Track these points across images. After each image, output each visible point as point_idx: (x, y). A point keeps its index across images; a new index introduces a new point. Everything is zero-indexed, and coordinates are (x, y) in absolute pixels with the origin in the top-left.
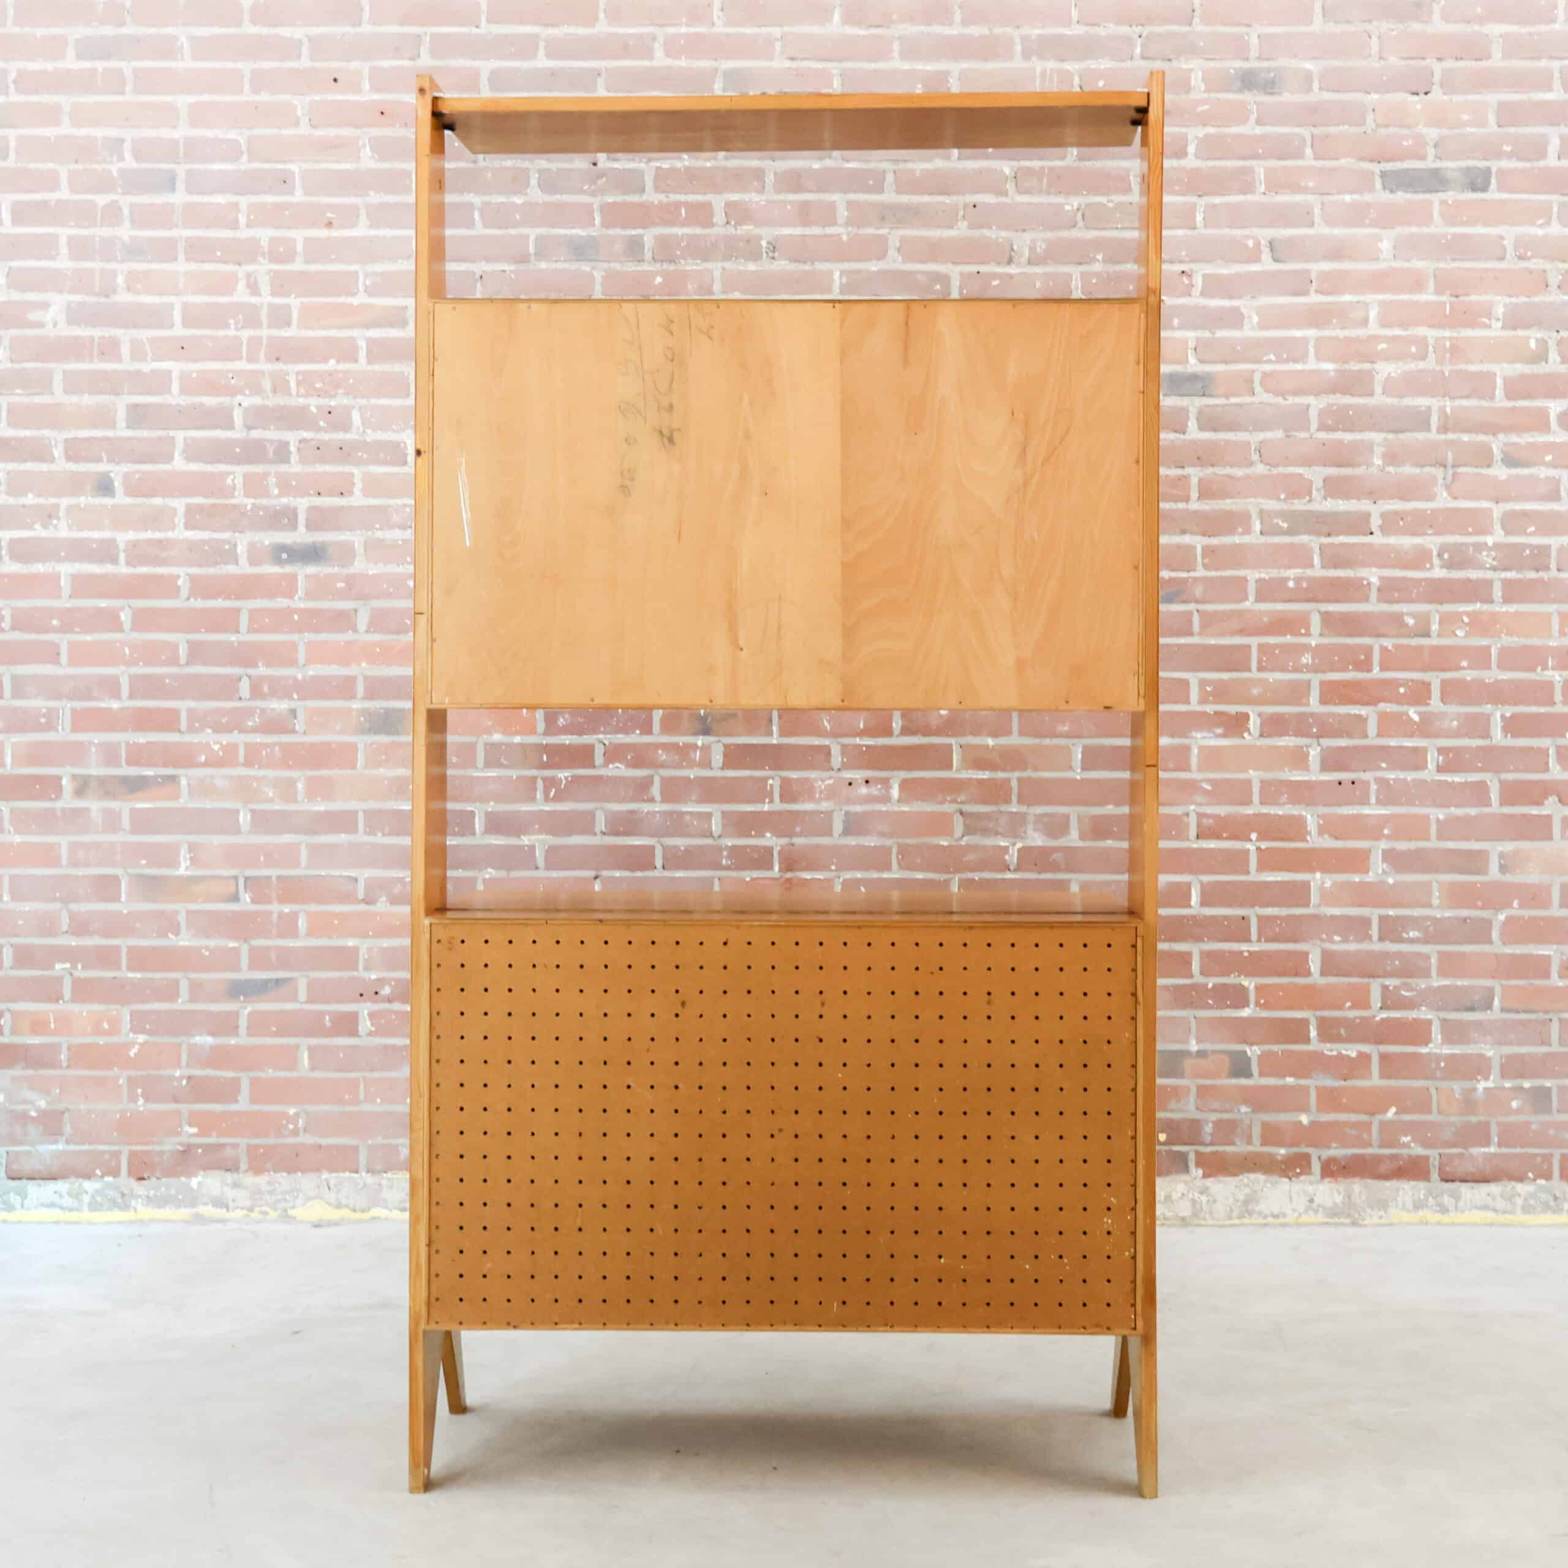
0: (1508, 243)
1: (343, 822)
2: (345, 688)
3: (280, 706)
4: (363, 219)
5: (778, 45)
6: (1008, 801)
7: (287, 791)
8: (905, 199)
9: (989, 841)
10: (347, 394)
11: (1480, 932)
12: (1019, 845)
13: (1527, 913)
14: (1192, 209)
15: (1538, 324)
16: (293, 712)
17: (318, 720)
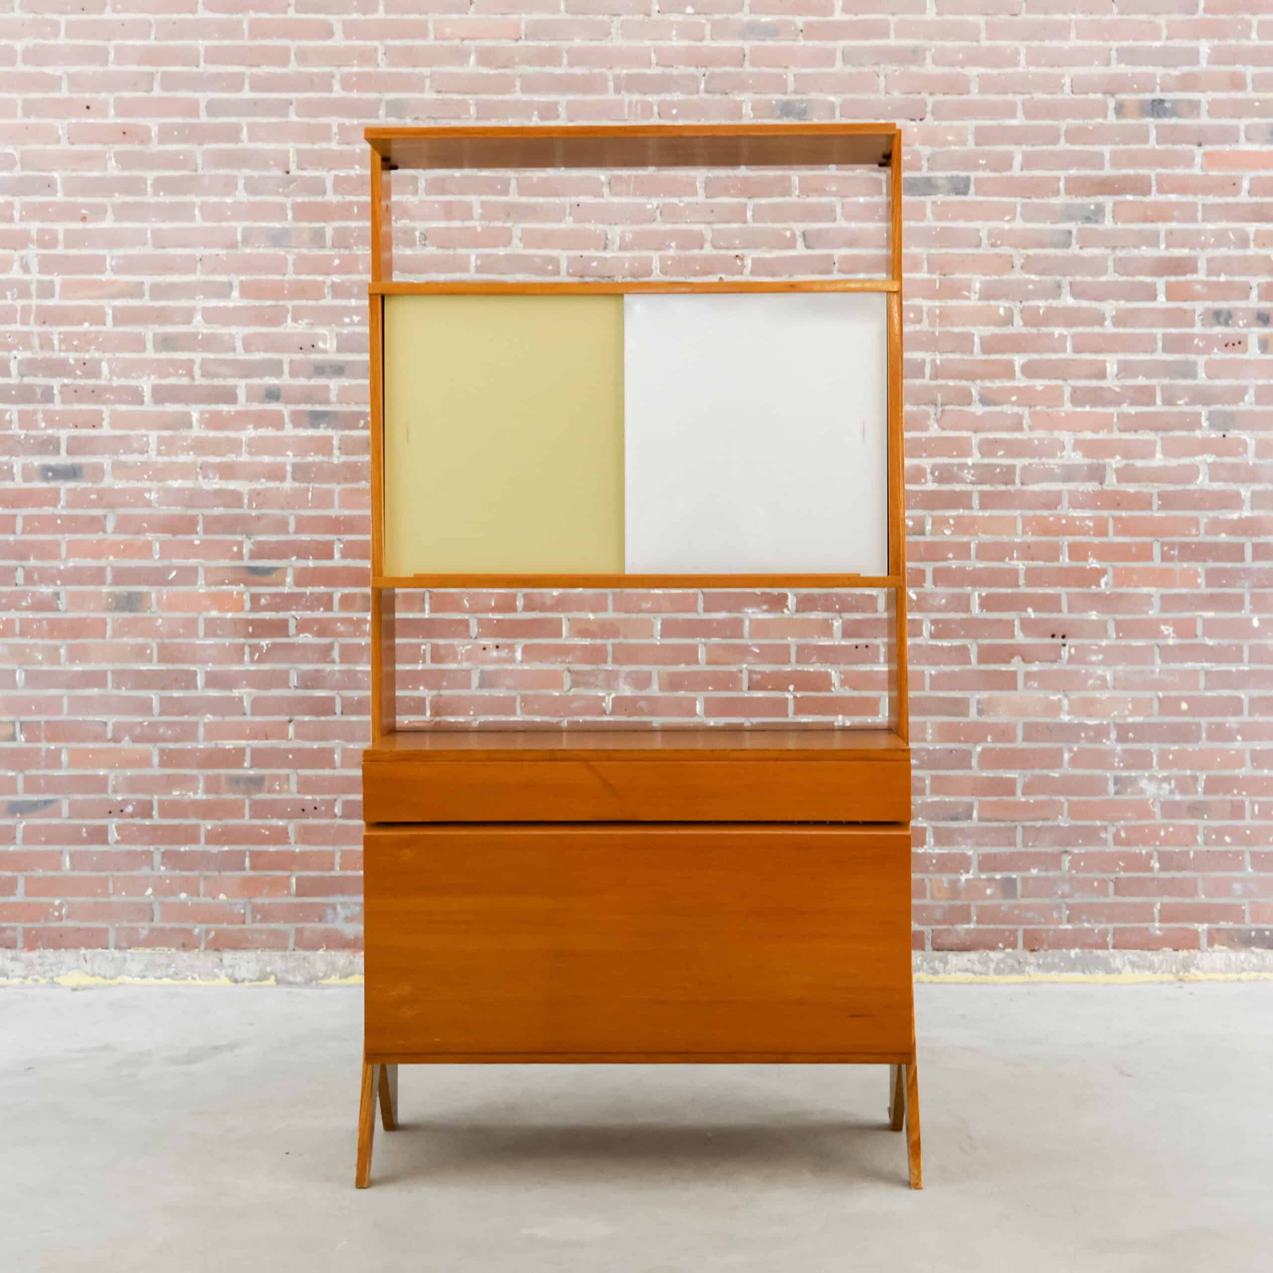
0: (983, 234)
1: (96, 679)
2: (97, 577)
3: (46, 590)
4: (110, 215)
6: (605, 661)
7: (52, 655)
8: (524, 200)
9: (591, 692)
10: (97, 349)
11: (962, 760)
12: (613, 695)
13: (999, 746)
14: (743, 208)
15: (1005, 296)
16: (57, 595)
17: (77, 601)
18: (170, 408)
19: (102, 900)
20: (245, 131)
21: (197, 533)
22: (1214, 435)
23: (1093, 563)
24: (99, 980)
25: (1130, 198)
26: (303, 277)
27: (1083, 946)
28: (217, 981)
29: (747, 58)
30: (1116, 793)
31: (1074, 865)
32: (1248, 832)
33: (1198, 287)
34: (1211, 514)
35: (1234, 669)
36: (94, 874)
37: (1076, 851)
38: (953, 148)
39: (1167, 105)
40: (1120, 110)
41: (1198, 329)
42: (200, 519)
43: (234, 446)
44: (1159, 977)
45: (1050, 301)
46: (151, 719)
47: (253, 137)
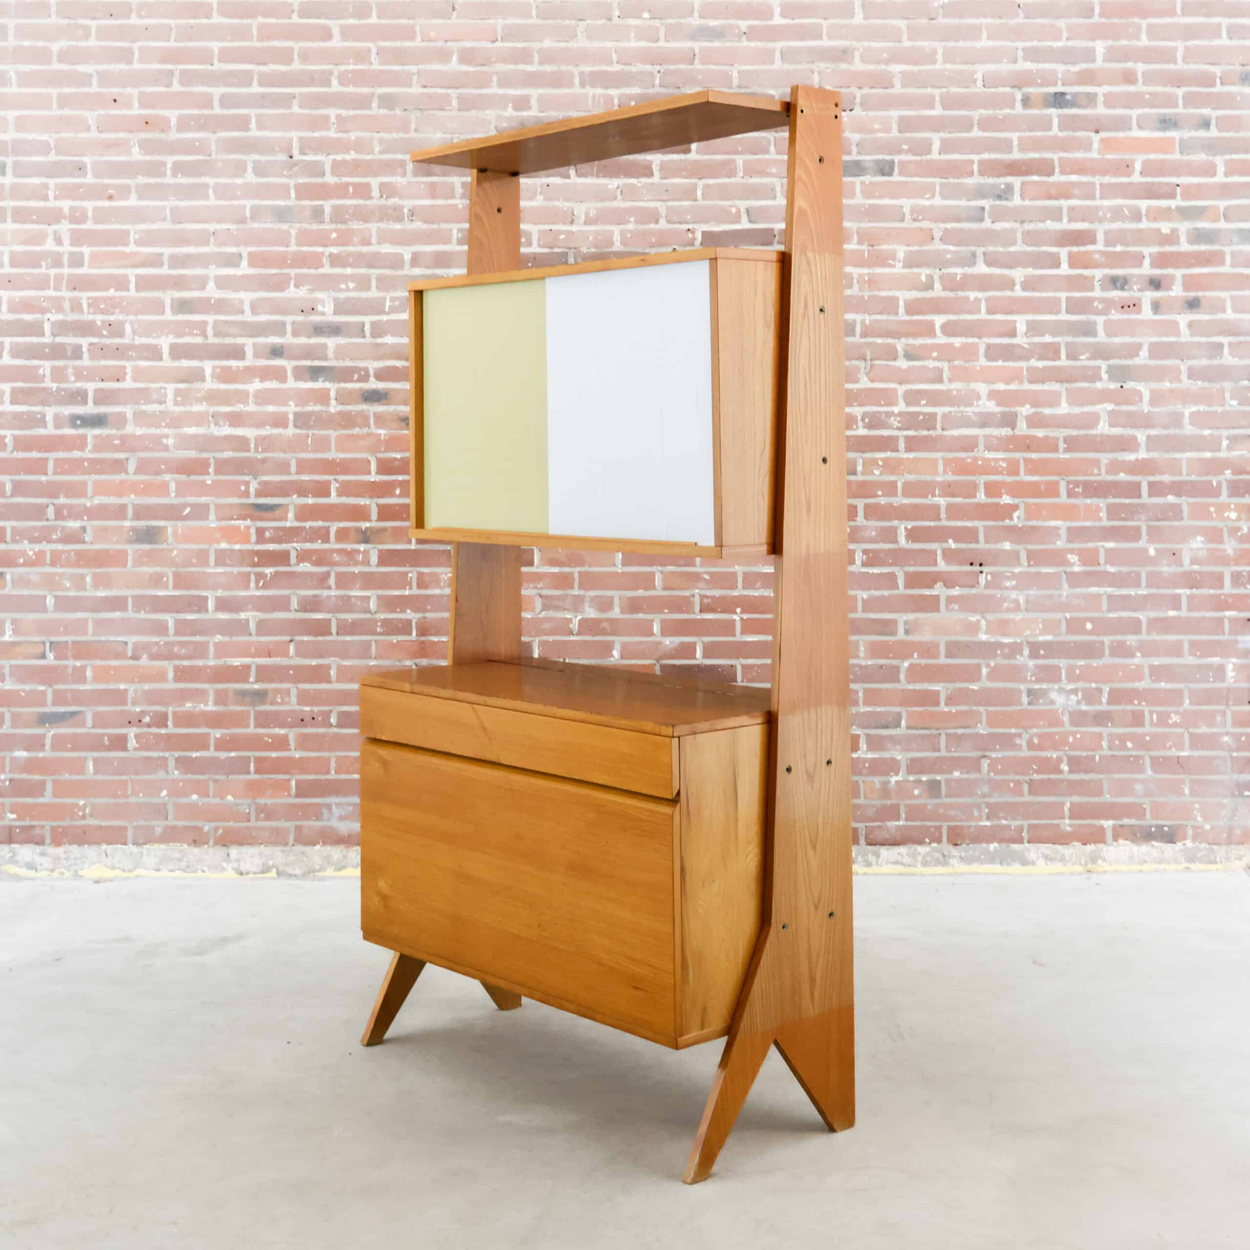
0: (906, 210)
1: (118, 603)
2: (120, 512)
3: (74, 525)
4: (133, 195)
5: (415, 78)
6: (571, 587)
7: (79, 582)
9: (559, 615)
10: (121, 312)
11: (892, 675)
12: (579, 617)
13: (923, 662)
14: (694, 188)
15: (927, 264)
16: (84, 529)
17: (102, 534)
18: (185, 363)
19: (122, 801)
20: (253, 121)
21: (208, 474)
22: (1113, 386)
23: (1006, 499)
24: (118, 873)
25: (1036, 178)
26: (305, 249)
27: (1001, 841)
28: (224, 875)
29: (697, 57)
30: (1029, 703)
31: (992, 768)
32: (1148, 738)
33: (1097, 256)
34: (1111, 456)
35: (1133, 593)
36: (116, 777)
37: (994, 755)
38: (880, 135)
39: (1068, 97)
40: (1026, 101)
41: (1097, 293)
42: (212, 461)
43: (243, 397)
44: (1069, 868)
45: (966, 268)
46: (166, 639)
47: (260, 127)
